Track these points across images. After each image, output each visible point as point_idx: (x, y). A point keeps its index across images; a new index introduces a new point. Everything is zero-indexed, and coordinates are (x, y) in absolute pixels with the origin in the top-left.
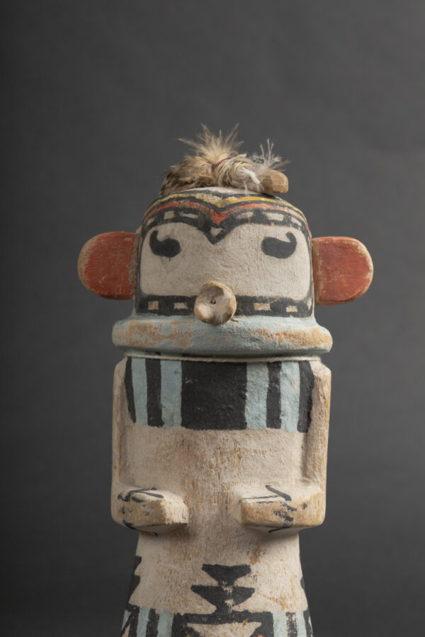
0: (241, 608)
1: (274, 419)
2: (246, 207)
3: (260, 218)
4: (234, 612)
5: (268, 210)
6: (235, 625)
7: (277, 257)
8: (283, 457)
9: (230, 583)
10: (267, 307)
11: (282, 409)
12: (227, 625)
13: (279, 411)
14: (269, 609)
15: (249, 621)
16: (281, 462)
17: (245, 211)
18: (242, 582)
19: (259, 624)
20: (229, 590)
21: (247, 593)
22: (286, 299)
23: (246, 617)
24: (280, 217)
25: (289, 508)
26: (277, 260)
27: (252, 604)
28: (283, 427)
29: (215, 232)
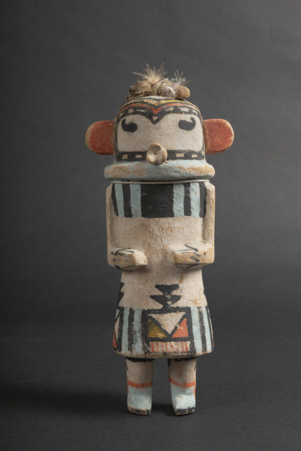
0: (175, 305)
1: (188, 211)
2: (170, 105)
3: (177, 111)
4: (172, 307)
5: (181, 107)
6: (173, 314)
7: (186, 130)
8: (193, 231)
9: (169, 293)
11: (192, 206)
12: (169, 314)
13: (190, 207)
14: (189, 306)
15: (180, 312)
16: (192, 232)
17: (169, 107)
18: (175, 293)
19: (184, 313)
20: (169, 297)
21: (178, 298)
22: (192, 151)
23: (178, 310)
24: (187, 110)
25: (198, 255)
26: (186, 131)
27: (180, 303)
28: (192, 215)
29: (155, 118)
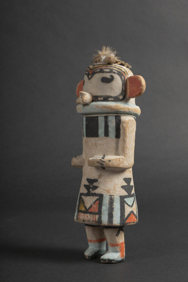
0: (93, 192)
2: (98, 68)
3: (102, 71)
4: (92, 193)
5: (105, 69)
6: (91, 197)
7: (106, 83)
9: (92, 184)
10: (102, 99)
12: (89, 197)
14: (102, 193)
15: (95, 196)
17: (98, 69)
18: (95, 184)
19: (98, 197)
20: (91, 186)
21: (96, 188)
22: (109, 96)
24: (108, 70)
27: (97, 191)
29: (90, 76)
